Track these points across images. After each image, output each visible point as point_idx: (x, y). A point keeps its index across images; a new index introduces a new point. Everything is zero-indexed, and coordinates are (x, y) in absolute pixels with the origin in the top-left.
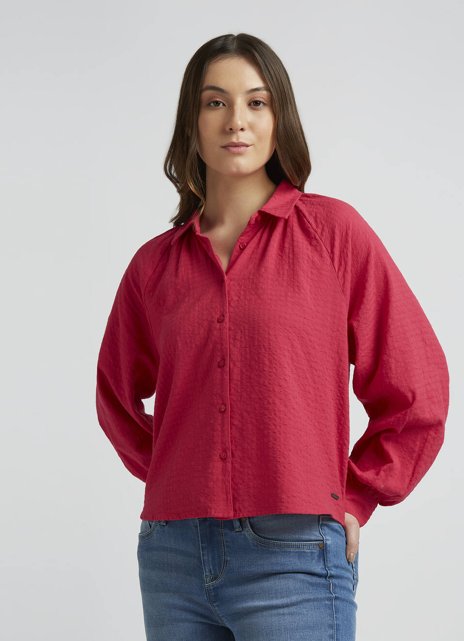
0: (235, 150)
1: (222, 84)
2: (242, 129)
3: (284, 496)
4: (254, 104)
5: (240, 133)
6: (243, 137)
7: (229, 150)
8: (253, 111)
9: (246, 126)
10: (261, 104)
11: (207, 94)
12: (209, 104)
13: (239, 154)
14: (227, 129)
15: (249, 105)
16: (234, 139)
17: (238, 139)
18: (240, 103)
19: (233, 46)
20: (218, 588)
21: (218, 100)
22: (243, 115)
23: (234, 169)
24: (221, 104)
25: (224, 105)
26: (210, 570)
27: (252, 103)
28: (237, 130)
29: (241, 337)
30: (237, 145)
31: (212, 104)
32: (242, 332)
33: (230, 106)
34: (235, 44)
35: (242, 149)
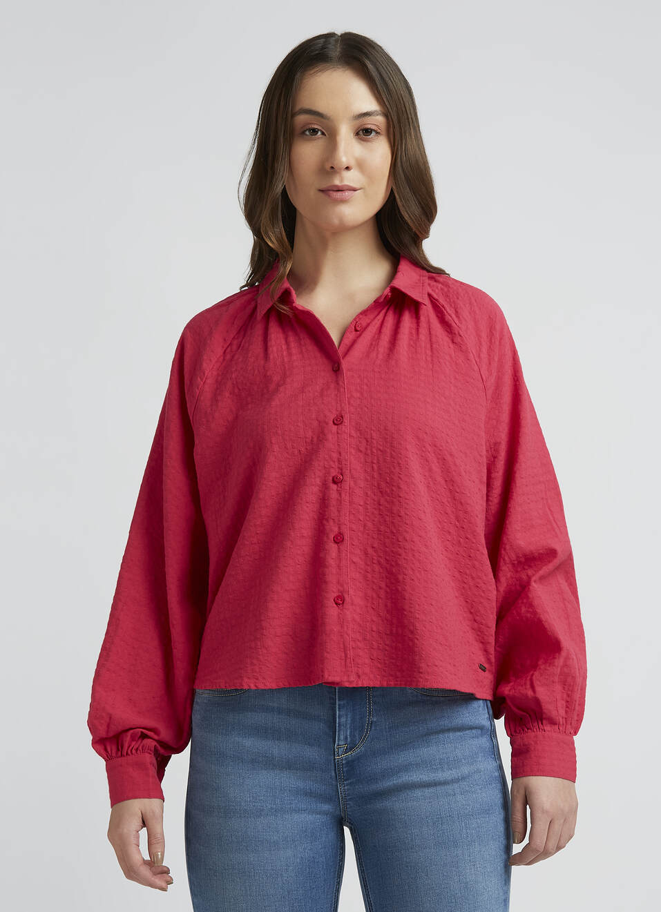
0: (338, 195)
1: (321, 105)
2: (347, 168)
3: (423, 665)
4: (364, 133)
5: (346, 174)
6: (351, 178)
7: (329, 196)
8: (362, 142)
9: (352, 163)
10: (373, 133)
11: (301, 119)
12: (303, 133)
13: (343, 201)
14: (328, 167)
15: (357, 134)
16: (337, 182)
17: (342, 180)
18: (345, 133)
19: (335, 51)
20: (353, 761)
21: (316, 127)
22: (348, 148)
23: (336, 222)
24: (319, 133)
25: (323, 134)
26: (346, 738)
27: (361, 133)
28: (340, 169)
29: (366, 449)
30: (339, 190)
31: (307, 133)
32: (367, 441)
33: (331, 135)
34: (338, 50)
35: (347, 193)
